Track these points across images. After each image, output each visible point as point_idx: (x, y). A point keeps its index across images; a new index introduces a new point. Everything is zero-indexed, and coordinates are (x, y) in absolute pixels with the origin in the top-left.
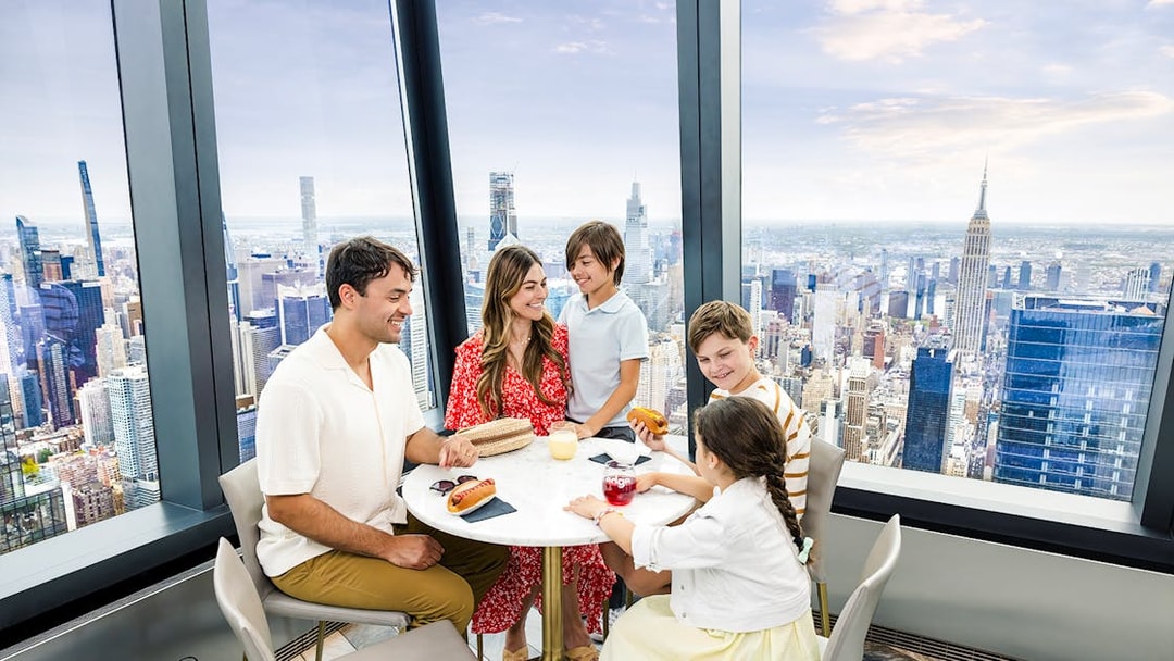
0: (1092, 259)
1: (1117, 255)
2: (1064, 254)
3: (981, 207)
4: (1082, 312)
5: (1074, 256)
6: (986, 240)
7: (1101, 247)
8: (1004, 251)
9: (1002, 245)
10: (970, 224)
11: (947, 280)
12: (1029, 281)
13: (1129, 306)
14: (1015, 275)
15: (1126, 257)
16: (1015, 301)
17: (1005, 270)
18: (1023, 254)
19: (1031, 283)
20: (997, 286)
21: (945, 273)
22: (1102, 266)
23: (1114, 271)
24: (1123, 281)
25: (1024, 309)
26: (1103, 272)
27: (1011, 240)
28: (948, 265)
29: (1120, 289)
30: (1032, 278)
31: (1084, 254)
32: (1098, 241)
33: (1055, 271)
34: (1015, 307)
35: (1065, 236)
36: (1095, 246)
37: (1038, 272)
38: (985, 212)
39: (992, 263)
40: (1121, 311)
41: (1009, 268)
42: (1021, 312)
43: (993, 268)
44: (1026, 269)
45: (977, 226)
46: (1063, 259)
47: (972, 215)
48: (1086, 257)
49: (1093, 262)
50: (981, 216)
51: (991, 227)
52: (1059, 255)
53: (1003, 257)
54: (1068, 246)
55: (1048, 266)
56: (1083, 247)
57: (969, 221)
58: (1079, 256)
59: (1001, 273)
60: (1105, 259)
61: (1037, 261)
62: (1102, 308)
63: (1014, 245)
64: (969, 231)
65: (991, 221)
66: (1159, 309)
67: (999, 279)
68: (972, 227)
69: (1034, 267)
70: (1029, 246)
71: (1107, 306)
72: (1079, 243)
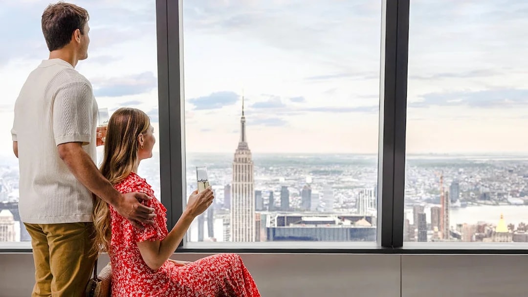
0: (332, 183)
1: (350, 179)
2: (313, 179)
3: (243, 139)
4: (319, 226)
5: (321, 181)
6: (250, 168)
7: (339, 172)
8: (267, 178)
9: (265, 172)
10: (235, 154)
11: (222, 205)
12: (289, 203)
13: (354, 219)
14: (277, 198)
15: (357, 180)
16: (269, 220)
17: (269, 194)
18: (282, 180)
19: (290, 205)
20: (264, 209)
21: (221, 199)
22: (341, 188)
23: (350, 192)
24: (357, 200)
25: (276, 226)
26: (342, 193)
27: (271, 168)
28: (223, 192)
29: (355, 207)
30: (290, 201)
31: (327, 179)
32: (337, 167)
33: (306, 193)
34: (268, 225)
35: (312, 164)
36: (334, 172)
37: (295, 195)
38: (246, 144)
39: (256, 188)
40: (347, 223)
41: (272, 193)
42: (274, 229)
43: (258, 193)
44: (284, 193)
45: (242, 156)
46: (312, 183)
47: (236, 148)
48: (329, 181)
49: (334, 185)
50: (243, 147)
51: (253, 157)
52: (309, 179)
53: (267, 184)
54: (315, 172)
55: (301, 190)
56: (326, 173)
57: (234, 152)
58: (324, 180)
59: (266, 196)
60: (343, 182)
61: (293, 186)
62: (333, 222)
63: (275, 172)
64: (235, 160)
65: (251, 151)
66: (374, 220)
67: (265, 203)
68: (238, 157)
69: (291, 190)
70: (285, 173)
71: (338, 221)
72: (322, 169)
